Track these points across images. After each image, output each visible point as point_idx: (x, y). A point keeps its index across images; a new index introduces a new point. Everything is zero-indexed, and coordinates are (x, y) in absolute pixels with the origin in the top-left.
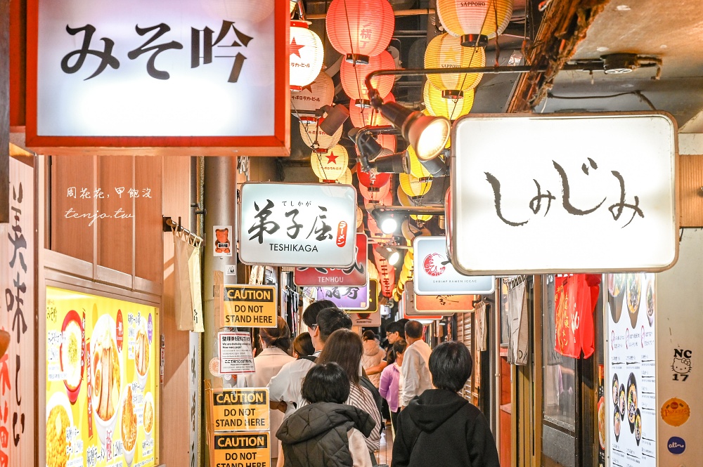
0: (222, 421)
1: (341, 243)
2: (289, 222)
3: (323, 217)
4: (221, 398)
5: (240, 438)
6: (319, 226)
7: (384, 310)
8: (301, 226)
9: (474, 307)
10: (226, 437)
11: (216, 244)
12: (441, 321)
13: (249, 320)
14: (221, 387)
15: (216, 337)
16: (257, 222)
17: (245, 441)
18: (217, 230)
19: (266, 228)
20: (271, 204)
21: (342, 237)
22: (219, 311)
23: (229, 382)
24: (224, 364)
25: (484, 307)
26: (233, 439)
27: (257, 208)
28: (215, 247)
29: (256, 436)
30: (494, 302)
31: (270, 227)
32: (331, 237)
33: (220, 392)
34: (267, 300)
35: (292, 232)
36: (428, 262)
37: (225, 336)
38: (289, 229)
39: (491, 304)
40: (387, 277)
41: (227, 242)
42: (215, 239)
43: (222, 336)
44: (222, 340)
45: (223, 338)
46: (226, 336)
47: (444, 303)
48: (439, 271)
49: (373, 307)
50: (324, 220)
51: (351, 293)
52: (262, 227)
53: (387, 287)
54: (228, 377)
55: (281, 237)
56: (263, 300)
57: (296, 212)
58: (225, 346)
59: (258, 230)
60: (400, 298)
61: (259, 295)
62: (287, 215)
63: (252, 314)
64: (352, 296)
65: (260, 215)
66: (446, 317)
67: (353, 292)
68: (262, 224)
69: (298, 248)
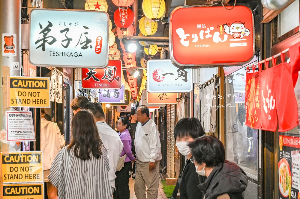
0: (8, 175)
1: (98, 51)
2: (63, 36)
3: (86, 33)
4: (8, 159)
5: (22, 188)
6: (84, 39)
7: (133, 105)
8: (71, 39)
9: (177, 101)
10: (11, 187)
11: (5, 46)
12: (159, 110)
13: (28, 102)
14: (8, 151)
15: (4, 114)
16: (41, 36)
17: (25, 190)
18: (5, 37)
19: (47, 41)
20: (50, 25)
21: (99, 47)
22: (6, 96)
23: (14, 147)
24: (10, 134)
25: (184, 101)
26: (16, 188)
27: (41, 27)
28: (3, 49)
29: (33, 186)
30: (189, 98)
31: (50, 40)
32: (91, 47)
33: (7, 155)
34: (43, 88)
35: (65, 43)
36: (155, 74)
37: (10, 114)
38: (63, 41)
39: (188, 99)
40: (134, 89)
41: (13, 45)
42: (4, 43)
43: (8, 114)
44: (8, 116)
45: (9, 115)
46: (12, 114)
47: (162, 99)
48: (161, 79)
49: (127, 102)
50: (86, 35)
51: (116, 95)
52: (45, 40)
53: (134, 94)
54: (13, 144)
55: (57, 47)
56: (39, 88)
57: (67, 30)
58: (11, 121)
59: (42, 42)
60: (140, 99)
61: (37, 84)
62: (62, 32)
63: (31, 98)
64: (116, 96)
65: (43, 32)
66: (161, 108)
67: (117, 94)
68: (45, 38)
69: (69, 54)
